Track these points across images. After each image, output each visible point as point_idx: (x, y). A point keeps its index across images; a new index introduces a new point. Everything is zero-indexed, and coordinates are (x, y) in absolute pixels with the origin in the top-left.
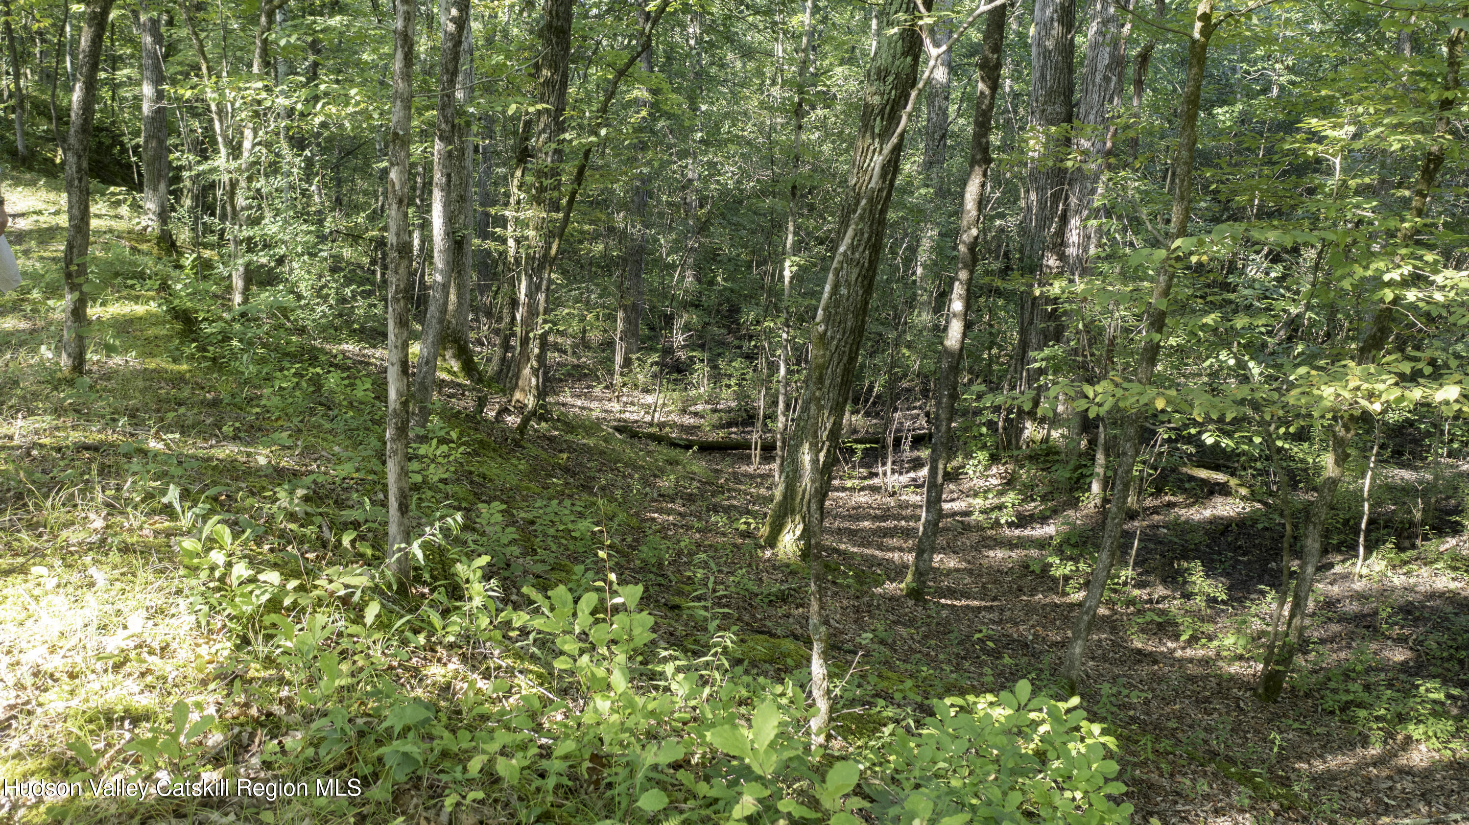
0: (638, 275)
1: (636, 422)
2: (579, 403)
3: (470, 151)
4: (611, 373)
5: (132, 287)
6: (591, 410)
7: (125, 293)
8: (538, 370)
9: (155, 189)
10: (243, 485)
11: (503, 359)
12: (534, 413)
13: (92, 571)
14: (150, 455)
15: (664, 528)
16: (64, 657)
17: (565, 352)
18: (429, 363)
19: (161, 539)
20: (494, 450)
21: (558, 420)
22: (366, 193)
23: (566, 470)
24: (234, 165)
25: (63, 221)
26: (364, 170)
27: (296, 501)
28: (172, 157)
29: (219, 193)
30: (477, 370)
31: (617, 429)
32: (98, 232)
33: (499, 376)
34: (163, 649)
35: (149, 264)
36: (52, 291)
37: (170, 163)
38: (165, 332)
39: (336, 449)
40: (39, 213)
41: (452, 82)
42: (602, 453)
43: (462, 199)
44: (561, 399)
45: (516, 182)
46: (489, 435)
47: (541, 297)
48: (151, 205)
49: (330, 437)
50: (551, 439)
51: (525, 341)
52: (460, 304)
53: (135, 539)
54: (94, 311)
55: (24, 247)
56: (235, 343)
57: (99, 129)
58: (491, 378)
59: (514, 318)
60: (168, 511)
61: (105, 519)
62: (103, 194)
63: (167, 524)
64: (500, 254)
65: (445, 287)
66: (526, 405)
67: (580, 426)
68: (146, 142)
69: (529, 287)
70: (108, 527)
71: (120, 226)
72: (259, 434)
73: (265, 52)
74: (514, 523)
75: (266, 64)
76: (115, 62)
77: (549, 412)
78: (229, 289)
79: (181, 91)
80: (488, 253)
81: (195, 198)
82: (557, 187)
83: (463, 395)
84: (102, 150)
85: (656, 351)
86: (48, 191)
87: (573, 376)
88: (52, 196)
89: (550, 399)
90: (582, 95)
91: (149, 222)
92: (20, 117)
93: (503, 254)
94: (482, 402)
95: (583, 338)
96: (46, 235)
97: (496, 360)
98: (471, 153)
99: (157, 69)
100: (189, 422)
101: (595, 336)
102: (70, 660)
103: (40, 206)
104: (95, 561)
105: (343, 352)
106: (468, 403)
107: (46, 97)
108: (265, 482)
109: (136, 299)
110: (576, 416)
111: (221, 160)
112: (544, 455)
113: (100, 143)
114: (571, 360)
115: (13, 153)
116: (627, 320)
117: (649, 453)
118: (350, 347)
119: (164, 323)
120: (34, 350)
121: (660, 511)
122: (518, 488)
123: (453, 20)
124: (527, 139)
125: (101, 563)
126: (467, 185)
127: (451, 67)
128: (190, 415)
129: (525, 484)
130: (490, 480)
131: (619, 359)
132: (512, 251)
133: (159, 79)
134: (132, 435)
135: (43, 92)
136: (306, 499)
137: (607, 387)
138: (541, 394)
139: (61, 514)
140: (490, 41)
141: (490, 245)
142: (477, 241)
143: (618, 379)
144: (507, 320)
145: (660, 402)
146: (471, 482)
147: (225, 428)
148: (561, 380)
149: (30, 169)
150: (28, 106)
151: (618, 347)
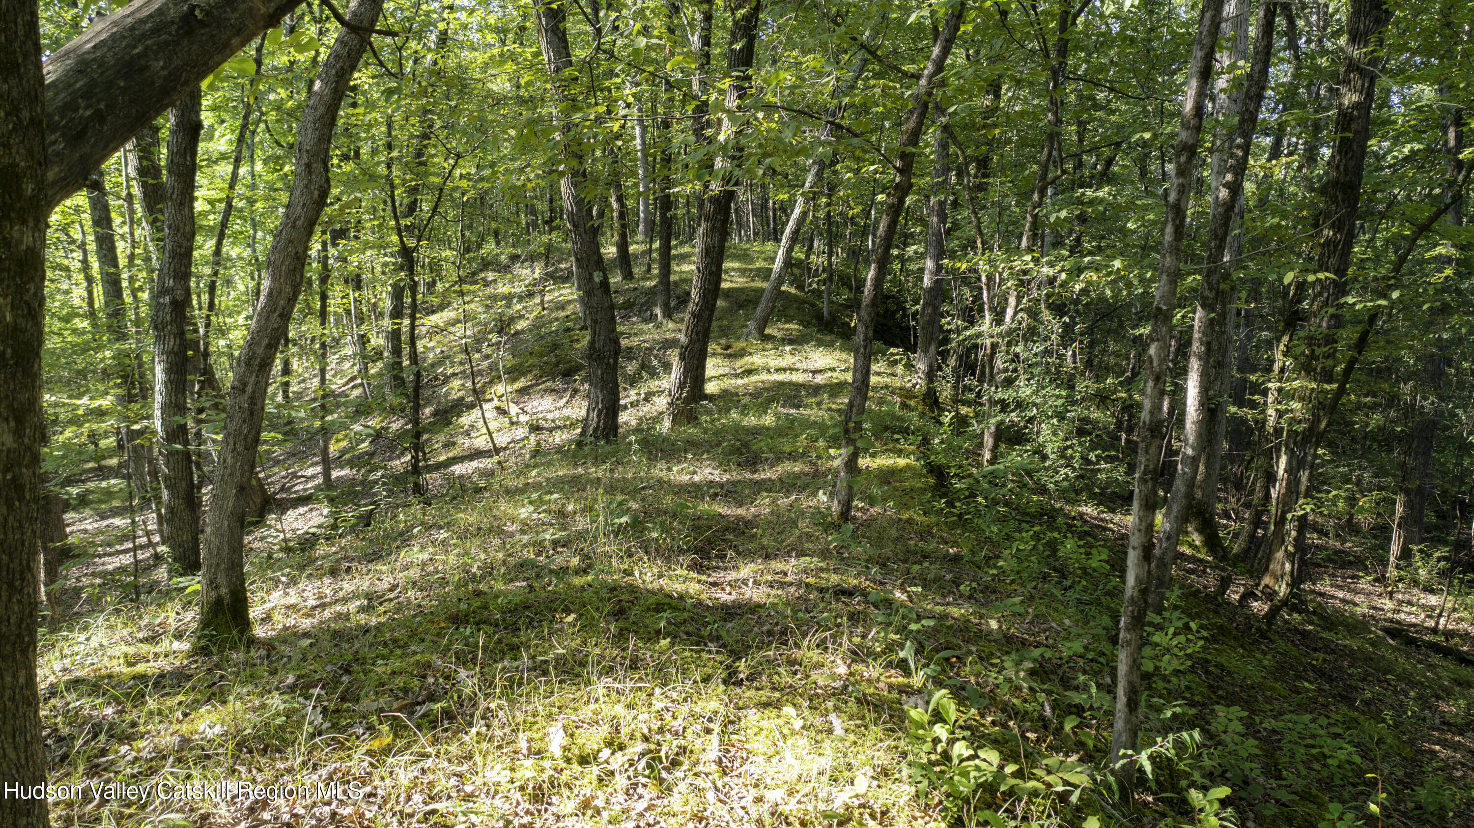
0: (1427, 454)
1: (1414, 625)
2: (1341, 594)
3: (1231, 318)
4: (1384, 563)
5: (898, 440)
6: (1355, 604)
7: (890, 446)
8: (1294, 555)
9: (926, 351)
10: (974, 649)
11: (1252, 536)
12: (1285, 603)
13: (832, 717)
14: (894, 607)
15: (1447, 767)
16: (799, 802)
17: (1326, 535)
18: (1173, 538)
19: (895, 695)
20: (1235, 638)
21: (1314, 613)
22: (1117, 354)
23: (1321, 673)
24: (997, 330)
25: (849, 377)
26: (1118, 333)
27: (1022, 674)
28: (943, 321)
29: (980, 354)
30: (1221, 545)
31: (1388, 631)
32: (875, 389)
33: (1246, 555)
34: (883, 813)
35: (914, 418)
36: (835, 442)
37: (942, 326)
38: (919, 485)
39: (1067, 622)
40: (833, 370)
41: (1220, 248)
42: (1368, 659)
43: (1220, 365)
44: (1318, 587)
45: (1282, 347)
46: (1231, 621)
47: (1304, 476)
48: (922, 366)
49: (1061, 608)
50: (1305, 634)
51: (1281, 521)
52: (1208, 475)
53: (872, 690)
54: (864, 462)
55: (818, 399)
56: (980, 499)
57: (888, 297)
58: (1237, 556)
59: (1268, 496)
60: (903, 665)
61: (849, 666)
62: (884, 355)
63: (901, 679)
64: (1257, 422)
65: (1195, 460)
66: (1276, 593)
67: (1341, 624)
68: (923, 309)
69: (1289, 463)
70: (851, 674)
71: (896, 382)
72: (993, 597)
73: (1035, 225)
74: (1255, 734)
75: (1034, 237)
76: (907, 239)
77: (1303, 602)
78: (981, 445)
79: (958, 265)
80: (1243, 421)
81: (960, 358)
82: (1331, 356)
83: (1204, 572)
84: (888, 314)
85: (1446, 543)
86: (842, 351)
87: (1335, 562)
88: (844, 356)
89: (1306, 586)
90: (1370, 253)
91: (917, 381)
92: (828, 289)
93: (1261, 424)
94: (1225, 583)
95: (1350, 520)
96: (835, 389)
97: (1244, 535)
98: (1234, 318)
99: (940, 243)
100: (931, 576)
101: (1365, 520)
102: (802, 806)
103: (835, 364)
104: (837, 708)
105: (1081, 515)
106: (1211, 582)
107: (850, 271)
108: (993, 647)
109: (900, 453)
110: (1336, 610)
111: (986, 324)
112: (1294, 652)
113: (887, 309)
114: (1335, 544)
115: (819, 317)
116: (1408, 505)
117: (1431, 667)
118: (1089, 510)
119: (921, 476)
120: (814, 494)
121: (1444, 743)
122: (1261, 687)
123: (1226, 185)
124: (1299, 302)
125: (841, 711)
126: (1226, 351)
127: (1220, 232)
128: (933, 570)
129: (1270, 683)
130: (1230, 673)
131: (1395, 548)
132: (1271, 422)
133: (940, 254)
134: (881, 584)
135: (848, 267)
136: (1032, 673)
137: (1376, 580)
138: (1296, 581)
139: (815, 655)
140: (1263, 202)
141: (1249, 414)
142: (1233, 409)
143: (1392, 572)
144: (1259, 494)
145: (1449, 605)
146: (1207, 672)
147: (962, 587)
148: (1319, 565)
149: (831, 332)
150: (836, 279)
151: (1394, 535)
